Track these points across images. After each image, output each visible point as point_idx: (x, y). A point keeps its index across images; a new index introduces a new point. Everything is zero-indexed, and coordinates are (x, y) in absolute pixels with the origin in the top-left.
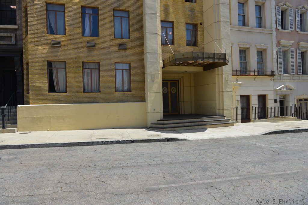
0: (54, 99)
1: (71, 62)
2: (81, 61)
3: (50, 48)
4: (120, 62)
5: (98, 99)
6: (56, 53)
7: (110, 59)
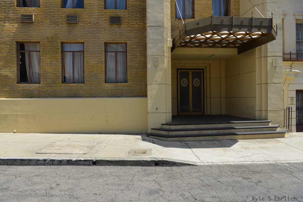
0: (24, 91)
1: (46, 42)
2: (59, 41)
3: (20, 25)
4: (111, 42)
5: (81, 93)
6: (26, 32)
7: (98, 38)
